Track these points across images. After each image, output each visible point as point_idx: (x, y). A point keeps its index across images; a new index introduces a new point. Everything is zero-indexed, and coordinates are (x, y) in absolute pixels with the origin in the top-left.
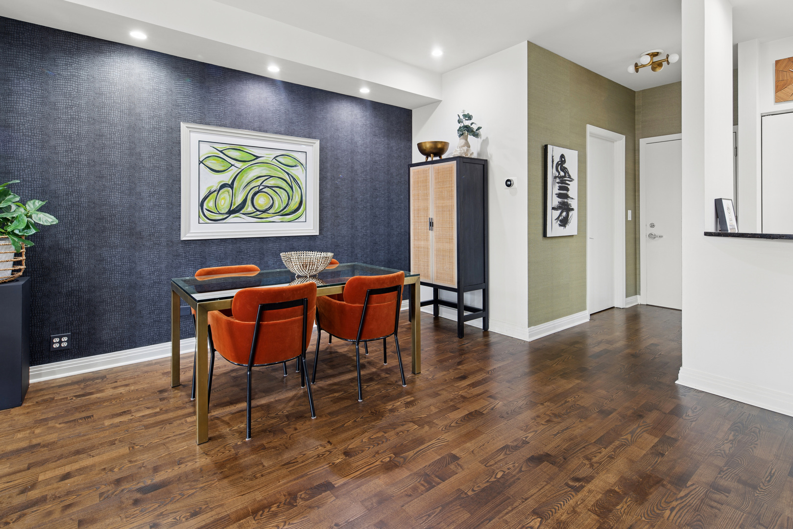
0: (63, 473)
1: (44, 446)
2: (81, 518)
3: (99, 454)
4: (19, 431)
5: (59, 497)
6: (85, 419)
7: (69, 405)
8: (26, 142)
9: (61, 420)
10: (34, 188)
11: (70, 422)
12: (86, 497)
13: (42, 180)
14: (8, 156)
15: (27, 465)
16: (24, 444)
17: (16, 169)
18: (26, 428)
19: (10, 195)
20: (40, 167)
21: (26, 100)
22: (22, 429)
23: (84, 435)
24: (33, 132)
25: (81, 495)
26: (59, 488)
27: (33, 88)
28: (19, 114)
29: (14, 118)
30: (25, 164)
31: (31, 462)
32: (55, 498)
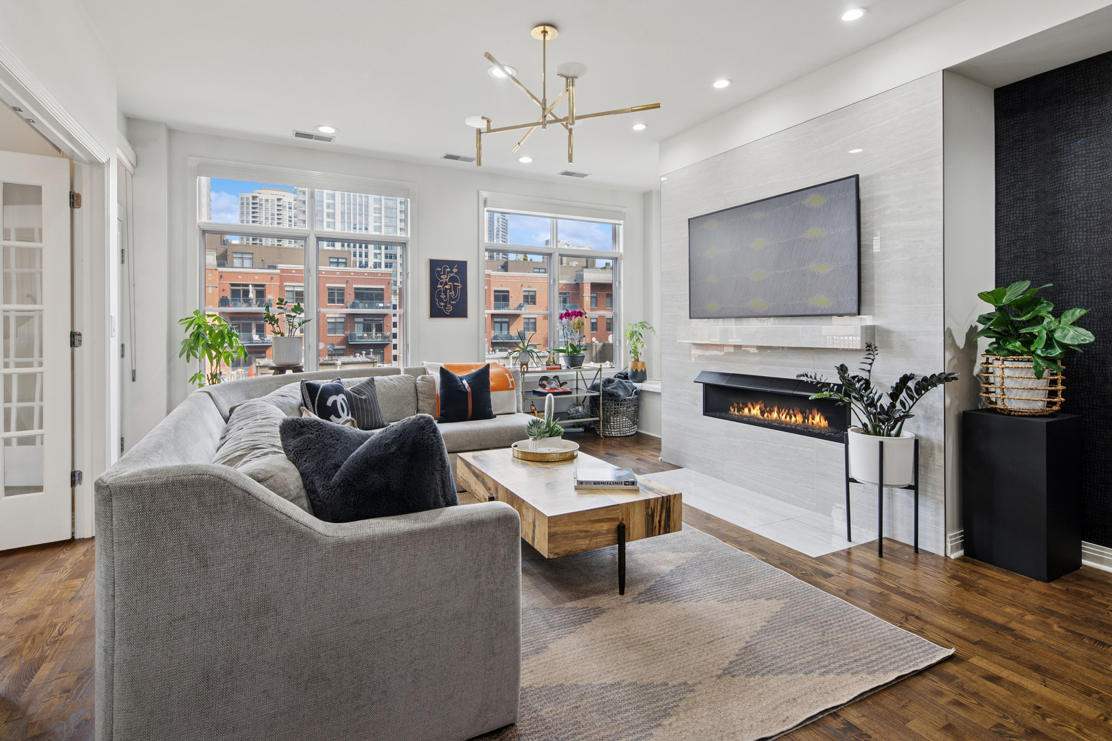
0: (996, 673)
1: (1015, 636)
2: (955, 724)
3: (1055, 689)
4: (1013, 605)
5: (964, 690)
6: (1095, 643)
7: (1100, 615)
8: (1080, 228)
9: (1065, 625)
10: (1091, 290)
11: (1074, 633)
12: (983, 712)
13: (1103, 278)
14: (1057, 252)
15: (978, 639)
16: (1000, 620)
17: (1067, 267)
18: (1023, 607)
19: (1043, 303)
20: (1099, 260)
21: (1080, 170)
22: (1019, 605)
23: (1068, 658)
24: (1089, 211)
25: (983, 706)
26: (974, 682)
27: (1090, 149)
28: (1070, 191)
29: (1064, 199)
30: (1079, 258)
31: (985, 639)
32: (961, 687)
